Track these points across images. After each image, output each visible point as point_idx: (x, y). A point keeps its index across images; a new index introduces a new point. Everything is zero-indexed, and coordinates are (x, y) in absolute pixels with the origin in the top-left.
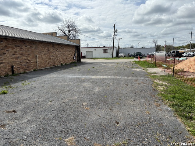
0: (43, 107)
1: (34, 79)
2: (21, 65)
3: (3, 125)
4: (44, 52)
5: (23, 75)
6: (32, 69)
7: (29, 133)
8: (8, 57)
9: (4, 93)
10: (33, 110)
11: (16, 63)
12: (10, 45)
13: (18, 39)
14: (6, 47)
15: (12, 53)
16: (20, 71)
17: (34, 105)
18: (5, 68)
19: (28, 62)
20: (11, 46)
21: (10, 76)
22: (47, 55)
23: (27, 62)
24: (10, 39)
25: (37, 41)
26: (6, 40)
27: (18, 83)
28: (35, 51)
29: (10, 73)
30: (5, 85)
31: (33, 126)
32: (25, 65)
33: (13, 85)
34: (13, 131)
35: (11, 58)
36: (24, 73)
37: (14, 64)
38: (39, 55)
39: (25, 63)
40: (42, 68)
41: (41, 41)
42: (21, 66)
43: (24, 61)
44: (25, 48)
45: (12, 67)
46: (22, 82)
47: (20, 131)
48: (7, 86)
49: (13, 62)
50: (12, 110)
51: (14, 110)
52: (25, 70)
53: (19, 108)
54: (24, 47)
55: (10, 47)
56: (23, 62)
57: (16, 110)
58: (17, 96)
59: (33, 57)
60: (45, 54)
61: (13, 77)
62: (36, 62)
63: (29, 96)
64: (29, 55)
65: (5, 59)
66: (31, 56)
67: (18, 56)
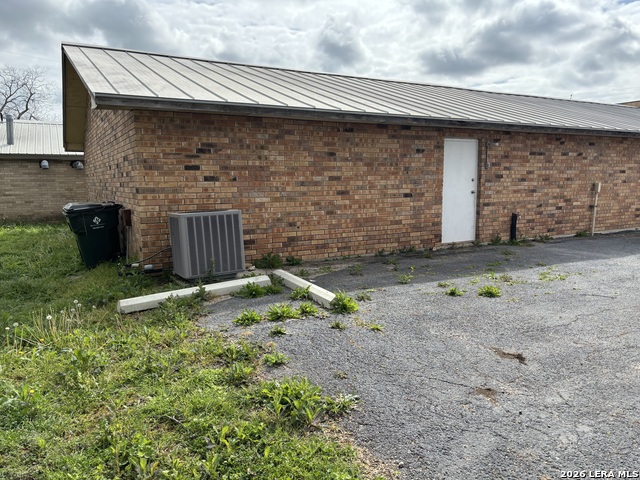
0: (618, 374)
1: (580, 264)
2: (540, 213)
3: (489, 390)
4: (624, 172)
5: (541, 245)
6: (573, 228)
7: (570, 450)
8: (507, 187)
9: (490, 295)
10: (579, 372)
11: (524, 207)
12: (519, 149)
13: (543, 131)
14: (506, 157)
15: (519, 176)
16: (533, 232)
17: (584, 356)
18: (494, 220)
19: (564, 204)
20: (520, 153)
21: (504, 244)
22: (635, 181)
23: (560, 205)
24: (518, 133)
25: (608, 131)
26: (507, 136)
27: (526, 271)
28: (591, 168)
29: (505, 237)
30: (491, 270)
31: (581, 428)
32: (553, 215)
33: (514, 275)
34: (518, 420)
35: (515, 191)
36: (544, 240)
37: (518, 210)
38: (606, 182)
39: (551, 209)
40: (607, 228)
41: (619, 132)
42: (538, 216)
43: (550, 201)
44: (561, 158)
45: (514, 218)
46: (541, 270)
47: (537, 427)
48: (497, 275)
49: (518, 203)
50: (513, 351)
51: (519, 352)
52: (549, 231)
53: (532, 349)
54: (557, 156)
55: (515, 157)
56: (547, 205)
57: (524, 356)
58: (527, 311)
59: (582, 189)
60: (628, 178)
61: (512, 249)
62: (591, 207)
63: (566, 322)
64: (569, 182)
65: (498, 192)
66: (576, 184)
67: (535, 184)
